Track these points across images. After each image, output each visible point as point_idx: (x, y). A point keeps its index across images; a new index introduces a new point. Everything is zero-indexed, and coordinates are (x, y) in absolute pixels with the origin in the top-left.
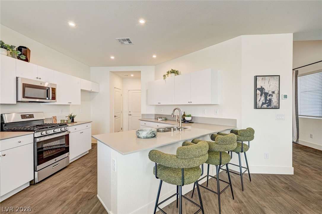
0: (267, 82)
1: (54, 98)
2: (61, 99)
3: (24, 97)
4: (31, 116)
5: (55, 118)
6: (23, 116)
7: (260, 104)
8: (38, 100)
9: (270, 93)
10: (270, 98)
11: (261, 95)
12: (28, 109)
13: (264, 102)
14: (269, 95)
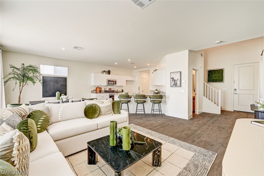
0: (175, 75)
1: (116, 84)
2: (118, 84)
3: (108, 84)
4: (111, 89)
5: (118, 90)
6: (109, 89)
7: (172, 85)
8: (111, 85)
9: (176, 80)
10: (176, 82)
11: (173, 81)
12: (110, 87)
13: (174, 84)
14: (176, 81)
